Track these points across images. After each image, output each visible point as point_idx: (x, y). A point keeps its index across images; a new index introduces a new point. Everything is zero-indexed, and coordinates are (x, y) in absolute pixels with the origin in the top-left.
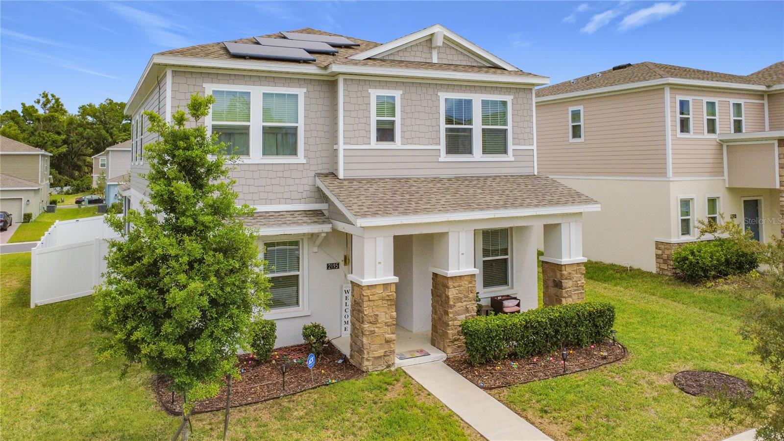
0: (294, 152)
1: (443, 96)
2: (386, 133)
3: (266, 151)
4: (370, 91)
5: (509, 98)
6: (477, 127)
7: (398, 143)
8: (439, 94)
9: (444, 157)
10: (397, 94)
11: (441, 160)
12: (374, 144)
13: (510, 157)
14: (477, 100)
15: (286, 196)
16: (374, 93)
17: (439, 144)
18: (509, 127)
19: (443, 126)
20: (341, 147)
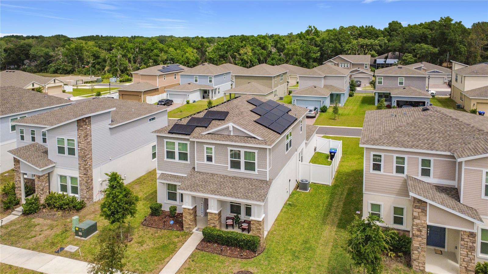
0: (187, 160)
1: (229, 149)
2: (209, 159)
3: (180, 159)
4: (204, 145)
5: (256, 151)
6: (242, 160)
7: (213, 163)
8: (228, 148)
9: (229, 169)
10: (213, 147)
11: (228, 170)
12: (205, 162)
13: (256, 172)
14: (242, 151)
15: (185, 172)
16: (205, 146)
17: (228, 165)
18: (256, 162)
19: (229, 159)
20: (196, 162)
